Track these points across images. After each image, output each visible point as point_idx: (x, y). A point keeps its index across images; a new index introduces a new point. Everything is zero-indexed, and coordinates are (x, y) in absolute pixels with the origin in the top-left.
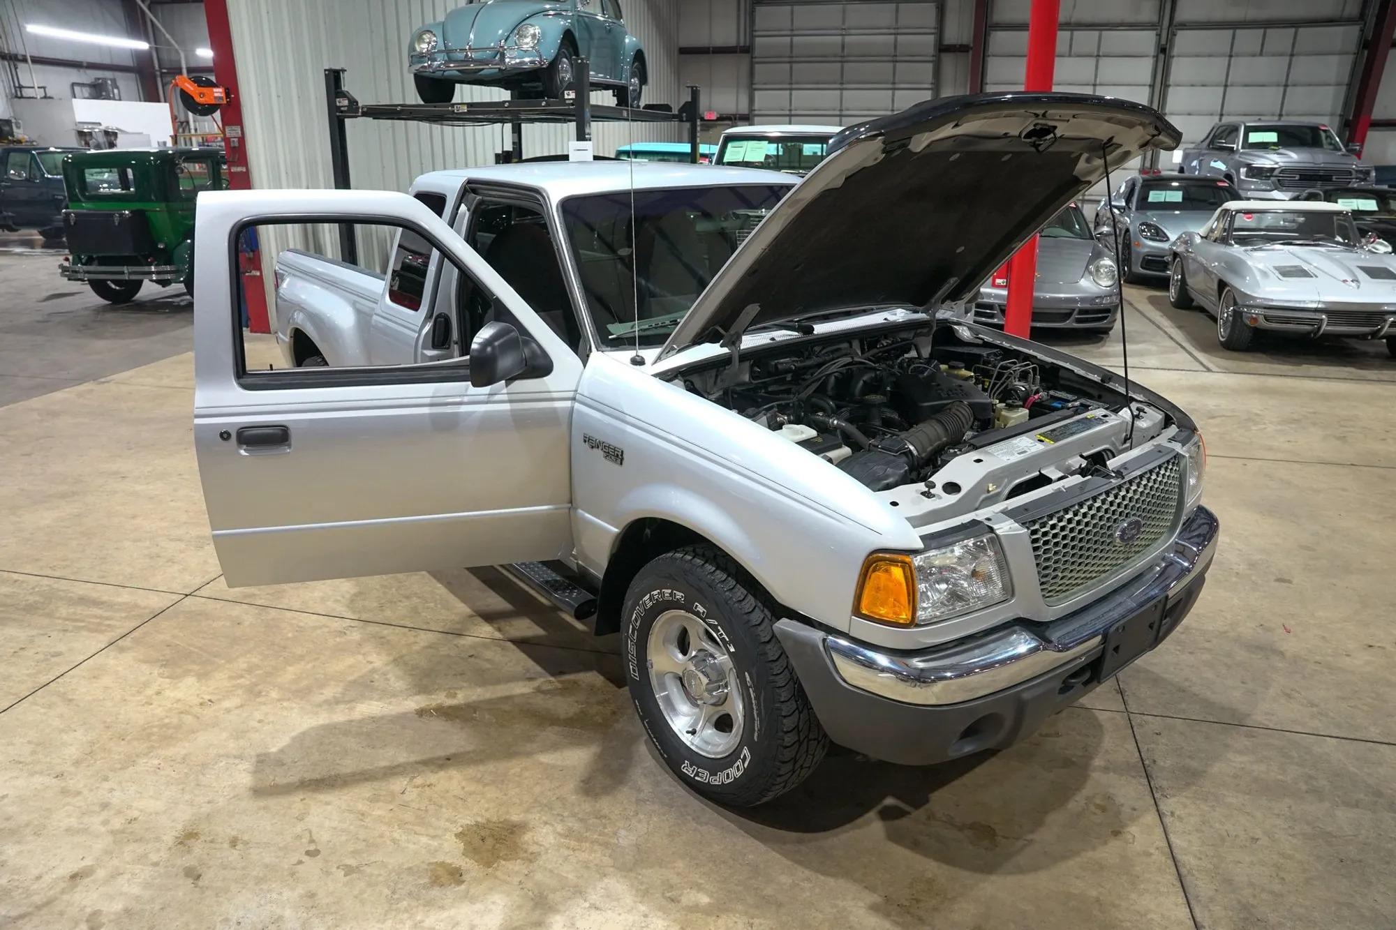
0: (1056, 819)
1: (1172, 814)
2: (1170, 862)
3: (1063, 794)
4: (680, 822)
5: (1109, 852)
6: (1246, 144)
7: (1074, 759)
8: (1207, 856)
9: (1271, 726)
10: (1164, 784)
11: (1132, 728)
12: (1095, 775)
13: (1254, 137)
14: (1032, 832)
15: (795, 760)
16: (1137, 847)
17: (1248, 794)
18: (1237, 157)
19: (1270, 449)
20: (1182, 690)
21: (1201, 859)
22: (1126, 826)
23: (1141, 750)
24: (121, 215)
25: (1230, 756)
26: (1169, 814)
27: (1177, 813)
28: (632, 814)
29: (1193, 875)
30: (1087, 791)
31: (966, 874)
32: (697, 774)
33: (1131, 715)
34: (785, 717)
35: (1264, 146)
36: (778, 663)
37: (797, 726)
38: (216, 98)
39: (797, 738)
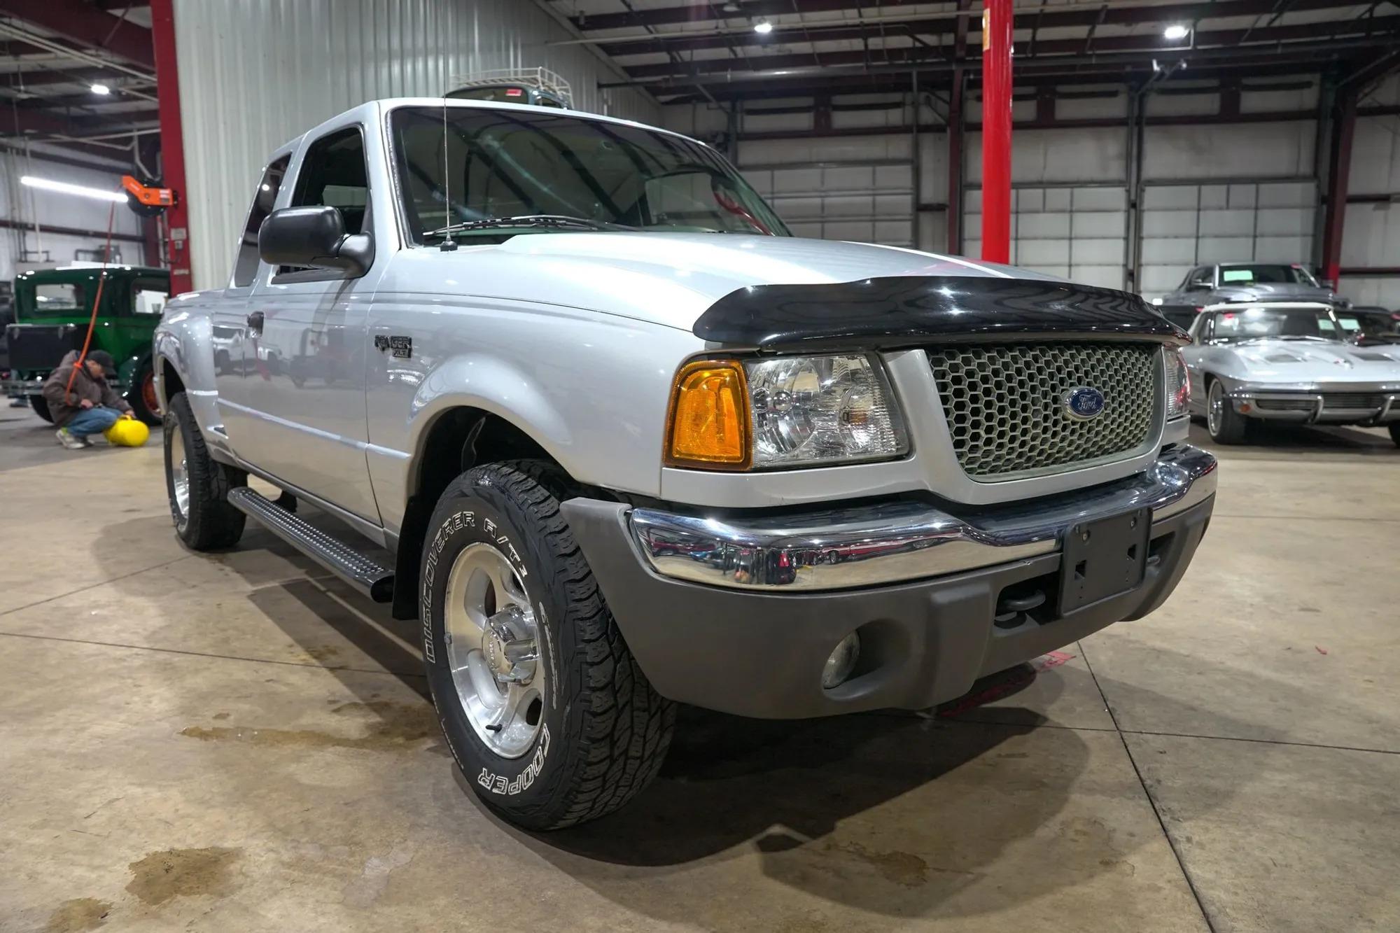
0: (1018, 851)
1: (1189, 840)
2: (1190, 898)
3: (1028, 821)
4: (462, 850)
5: (1099, 888)
6: (1222, 282)
7: (1045, 780)
8: (1246, 890)
9: (1317, 742)
10: (1175, 806)
11: (1126, 747)
12: (1075, 797)
13: (1229, 276)
14: (980, 864)
15: (611, 739)
16: (1138, 879)
17: (1296, 816)
18: (1215, 294)
19: (1277, 510)
20: (1192, 709)
21: (1236, 894)
22: (1124, 855)
23: (1140, 770)
24: (66, 328)
25: (1267, 774)
26: (1185, 840)
27: (1196, 838)
28: (397, 840)
29: (1227, 915)
30: (1061, 817)
31: (875, 916)
32: (494, 786)
33: (1124, 734)
34: (592, 664)
35: (1240, 283)
36: (581, 584)
37: (611, 683)
38: (161, 199)
39: (611, 702)
